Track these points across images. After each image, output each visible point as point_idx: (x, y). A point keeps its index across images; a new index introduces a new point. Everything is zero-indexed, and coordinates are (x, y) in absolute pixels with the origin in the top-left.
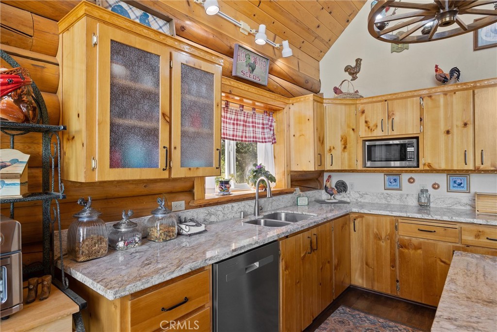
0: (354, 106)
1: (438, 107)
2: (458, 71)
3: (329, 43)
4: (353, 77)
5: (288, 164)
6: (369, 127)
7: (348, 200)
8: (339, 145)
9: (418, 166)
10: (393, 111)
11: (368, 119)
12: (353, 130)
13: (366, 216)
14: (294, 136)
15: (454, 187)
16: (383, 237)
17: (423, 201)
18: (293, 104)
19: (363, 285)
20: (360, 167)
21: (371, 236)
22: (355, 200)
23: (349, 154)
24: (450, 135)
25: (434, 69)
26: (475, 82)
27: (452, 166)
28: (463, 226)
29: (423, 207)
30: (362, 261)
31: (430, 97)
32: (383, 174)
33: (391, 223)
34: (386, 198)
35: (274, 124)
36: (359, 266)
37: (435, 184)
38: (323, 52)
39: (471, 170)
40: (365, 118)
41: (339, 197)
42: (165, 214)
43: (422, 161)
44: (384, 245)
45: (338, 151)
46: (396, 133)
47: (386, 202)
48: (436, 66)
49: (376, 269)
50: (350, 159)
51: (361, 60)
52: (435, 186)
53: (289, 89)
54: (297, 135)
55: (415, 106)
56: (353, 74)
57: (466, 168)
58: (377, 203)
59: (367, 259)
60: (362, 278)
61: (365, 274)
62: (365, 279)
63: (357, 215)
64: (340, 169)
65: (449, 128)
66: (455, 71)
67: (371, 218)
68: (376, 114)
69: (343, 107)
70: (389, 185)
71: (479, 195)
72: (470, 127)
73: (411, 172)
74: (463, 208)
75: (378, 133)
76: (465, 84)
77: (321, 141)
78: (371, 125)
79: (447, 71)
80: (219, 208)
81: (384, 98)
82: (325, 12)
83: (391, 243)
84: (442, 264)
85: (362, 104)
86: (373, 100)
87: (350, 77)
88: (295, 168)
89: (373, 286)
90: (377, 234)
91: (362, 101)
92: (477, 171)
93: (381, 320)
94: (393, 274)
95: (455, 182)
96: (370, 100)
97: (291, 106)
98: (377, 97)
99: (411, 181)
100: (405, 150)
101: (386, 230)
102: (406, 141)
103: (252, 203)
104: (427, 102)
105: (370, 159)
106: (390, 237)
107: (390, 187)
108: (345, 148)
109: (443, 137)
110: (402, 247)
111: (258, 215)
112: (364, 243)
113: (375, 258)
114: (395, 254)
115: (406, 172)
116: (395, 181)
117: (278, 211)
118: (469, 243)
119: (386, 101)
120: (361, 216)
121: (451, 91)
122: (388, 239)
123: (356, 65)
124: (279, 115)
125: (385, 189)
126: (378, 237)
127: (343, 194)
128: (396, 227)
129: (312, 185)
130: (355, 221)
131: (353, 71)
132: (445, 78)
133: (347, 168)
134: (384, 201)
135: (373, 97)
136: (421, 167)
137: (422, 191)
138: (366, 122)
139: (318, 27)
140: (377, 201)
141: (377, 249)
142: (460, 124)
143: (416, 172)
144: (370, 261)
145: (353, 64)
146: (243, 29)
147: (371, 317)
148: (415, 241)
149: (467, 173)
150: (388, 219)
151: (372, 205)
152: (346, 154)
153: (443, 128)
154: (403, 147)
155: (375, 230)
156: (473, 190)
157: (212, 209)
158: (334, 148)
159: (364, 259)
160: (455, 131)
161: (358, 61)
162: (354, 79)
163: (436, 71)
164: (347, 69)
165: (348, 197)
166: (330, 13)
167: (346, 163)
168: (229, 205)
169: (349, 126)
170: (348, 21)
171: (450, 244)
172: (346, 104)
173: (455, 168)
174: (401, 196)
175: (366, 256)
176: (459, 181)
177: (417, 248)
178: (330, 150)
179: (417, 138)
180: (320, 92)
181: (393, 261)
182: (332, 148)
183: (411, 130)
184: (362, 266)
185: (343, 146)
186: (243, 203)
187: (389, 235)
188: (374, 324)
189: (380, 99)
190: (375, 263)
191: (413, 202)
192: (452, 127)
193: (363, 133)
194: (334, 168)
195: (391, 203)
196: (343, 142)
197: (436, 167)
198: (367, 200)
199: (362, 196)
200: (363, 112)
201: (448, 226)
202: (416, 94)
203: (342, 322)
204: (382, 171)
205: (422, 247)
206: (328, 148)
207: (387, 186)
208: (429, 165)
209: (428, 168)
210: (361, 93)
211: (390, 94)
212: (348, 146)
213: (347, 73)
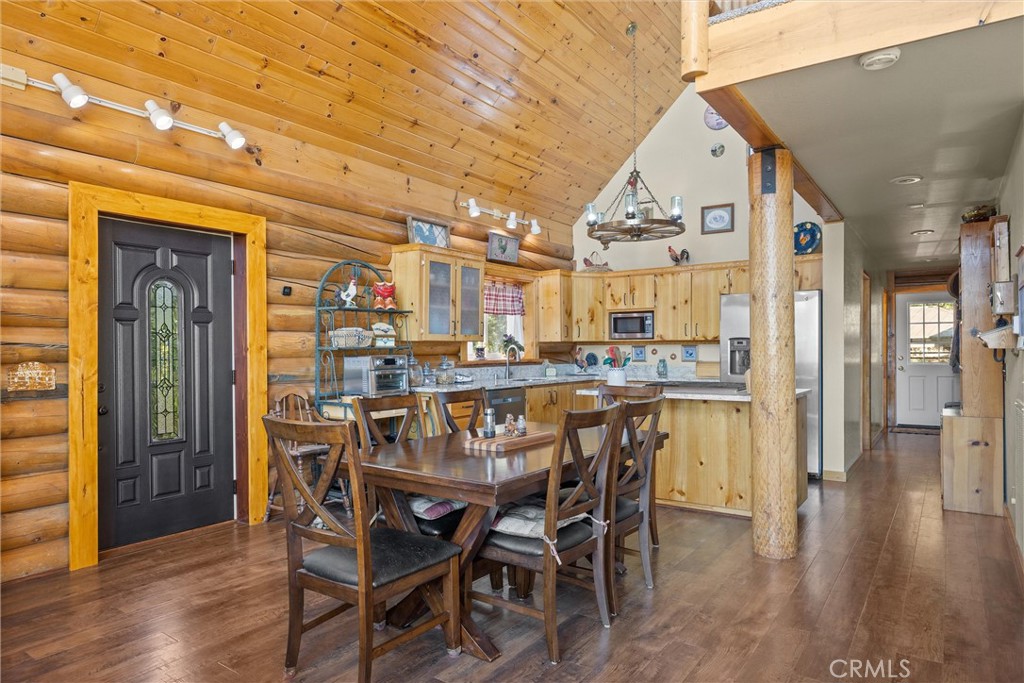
0: (602, 279)
1: (668, 285)
2: (687, 252)
5: (537, 336)
6: (614, 301)
8: (586, 317)
9: (654, 338)
10: (633, 286)
11: (614, 293)
12: (600, 302)
14: (543, 308)
15: (686, 357)
17: (660, 370)
18: (542, 278)
20: (607, 339)
23: (596, 326)
24: (676, 310)
31: (663, 275)
32: (631, 345)
34: (633, 370)
35: (523, 297)
37: (672, 354)
39: (693, 341)
40: (611, 292)
43: (656, 333)
45: (585, 324)
46: (636, 307)
47: (633, 374)
48: (670, 248)
50: (597, 331)
52: (673, 357)
54: (546, 308)
55: (651, 283)
56: (605, 244)
57: (688, 339)
64: (587, 340)
65: (675, 304)
66: (685, 252)
68: (620, 288)
69: (591, 280)
70: (636, 357)
71: (701, 363)
73: (651, 343)
74: (692, 375)
75: (622, 307)
76: (692, 266)
77: (569, 313)
78: (616, 298)
81: (627, 274)
82: (574, 188)
85: (610, 277)
86: (619, 275)
88: (542, 340)
91: (610, 274)
92: (697, 341)
95: (686, 352)
96: (617, 274)
97: (540, 279)
99: (654, 352)
100: (644, 322)
102: (644, 315)
104: (660, 280)
105: (616, 331)
107: (637, 359)
108: (592, 320)
109: (671, 311)
115: (647, 343)
116: (641, 352)
119: (628, 276)
121: (681, 271)
124: (528, 288)
127: (594, 367)
129: (564, 358)
132: (678, 258)
133: (595, 340)
134: (631, 373)
135: (620, 272)
136: (656, 339)
137: (661, 361)
138: (612, 295)
142: (682, 301)
143: (654, 343)
149: (689, 343)
152: (593, 326)
153: (671, 305)
154: (642, 320)
156: (697, 358)
158: (581, 320)
160: (679, 307)
163: (671, 253)
165: (600, 370)
166: (579, 187)
167: (594, 335)
168: (484, 369)
169: (596, 299)
170: (600, 189)
172: (593, 277)
174: (646, 366)
176: (690, 352)
178: (577, 322)
179: (652, 312)
180: (573, 260)
182: (579, 320)
183: (648, 305)
185: (590, 319)
189: (623, 274)
191: (653, 371)
192: (677, 303)
193: (609, 306)
194: (581, 339)
195: (638, 374)
196: (590, 315)
197: (667, 338)
200: (609, 285)
202: (652, 271)
204: (630, 343)
206: (576, 320)
207: (634, 358)
208: (663, 337)
209: (661, 340)
210: (611, 266)
211: (632, 270)
212: (595, 319)
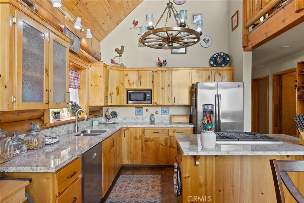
0: (123, 71)
1: (159, 77)
2: (166, 62)
3: (107, 33)
4: (120, 55)
5: (88, 102)
6: (129, 83)
7: (117, 122)
8: (115, 92)
9: (151, 103)
10: (141, 76)
11: (129, 79)
12: (122, 84)
13: (130, 129)
14: (91, 85)
15: (164, 113)
16: (138, 138)
17: (152, 120)
18: (91, 67)
19: (128, 163)
20: (125, 104)
21: (133, 138)
22: (121, 122)
23: (120, 97)
24: (163, 90)
25: (157, 59)
26: (172, 68)
27: (164, 103)
28: (169, 128)
29: (152, 122)
30: (128, 152)
31: (156, 72)
32: (134, 107)
33: (142, 131)
34: (136, 120)
35: (79, 77)
36: (127, 154)
37: (157, 112)
38: (103, 37)
39: (171, 105)
40: (128, 79)
41: (112, 121)
42: (37, 132)
43: (153, 101)
44: (139, 142)
45: (114, 96)
46: (142, 87)
47: (136, 122)
48: (158, 58)
49: (134, 154)
50: (120, 100)
51: (124, 47)
52: (157, 113)
53: (88, 57)
54: (94, 85)
55: (150, 75)
56: (120, 53)
57: (169, 104)
58: (132, 122)
59: (130, 150)
60: (128, 160)
61: (129, 158)
62: (129, 160)
63: (125, 129)
64: (116, 105)
65: (163, 87)
66: (165, 61)
67: (132, 129)
68: (133, 77)
70: (138, 113)
71: (173, 116)
72: (171, 87)
73: (147, 106)
74: (167, 121)
75: (134, 87)
76: (169, 68)
77: (107, 89)
78: (131, 82)
79: (162, 61)
80: (57, 128)
81: (137, 69)
82: (108, 17)
83: (141, 140)
84: (162, 146)
85: (126, 71)
86: (132, 70)
87: (118, 55)
88: (92, 104)
89: (133, 163)
90: (135, 137)
91: (126, 69)
92: (173, 105)
93: (140, 176)
94: (142, 155)
95: (164, 111)
96: (130, 69)
97: (89, 67)
98: (134, 68)
99: (147, 110)
100: (146, 95)
101: (139, 134)
102: (146, 91)
103: (72, 125)
104: (155, 74)
105: (130, 100)
106: (141, 137)
107: (138, 114)
108: (118, 93)
109: (161, 90)
110: (146, 141)
111: (78, 132)
112: (129, 143)
113: (134, 149)
114: (143, 145)
115: (145, 106)
116: (140, 110)
117: (86, 130)
118: (171, 135)
119: (138, 71)
120: (128, 128)
121: (164, 70)
122: (140, 138)
123: (121, 49)
124: (82, 72)
125: (135, 115)
126: (136, 138)
127: (114, 119)
128: (144, 133)
129: (97, 114)
130: (125, 132)
131: (120, 52)
132: (161, 64)
133: (119, 104)
134: (135, 121)
135: (131, 68)
136: (153, 104)
137: (152, 115)
138: (128, 81)
139: (104, 24)
140: (132, 121)
141: (135, 144)
142: (167, 85)
143: (149, 106)
144: (132, 151)
145: (120, 48)
146: (67, 17)
147: (136, 176)
148: (151, 138)
149: (168, 106)
150: (140, 128)
151: (129, 123)
152: (119, 97)
153: (161, 87)
154: (145, 94)
155: (134, 135)
156: (170, 114)
157: (54, 129)
158: (113, 93)
159: (129, 150)
160: (165, 88)
161: (122, 47)
162: (120, 56)
163: (158, 60)
164: (117, 50)
165: (117, 120)
166: (110, 18)
167: (119, 101)
168: (61, 127)
169: (120, 82)
170: (117, 24)
171: (164, 137)
172: (118, 70)
173: (165, 104)
174: (143, 118)
175: (130, 148)
176: (165, 110)
177: (152, 140)
178: (111, 94)
179: (151, 90)
180: (101, 60)
181: (142, 148)
182: (112, 93)
183: (149, 87)
184: (128, 154)
185: (117, 93)
186: (68, 125)
187: (140, 137)
188: (138, 178)
189: (135, 69)
190: (134, 151)
191: (148, 121)
192: (164, 86)
193: (127, 86)
194: (113, 104)
195: (138, 122)
196: (117, 90)
197: (158, 104)
198: (127, 121)
199: (124, 119)
200: (127, 75)
201: (164, 129)
202: (151, 69)
203: (124, 181)
204: (134, 106)
205: (154, 140)
206: (110, 93)
207: (136, 114)
208: (156, 103)
209: (155, 104)
210: (125, 65)
211: (140, 68)
212: (119, 92)
213: (116, 52)
